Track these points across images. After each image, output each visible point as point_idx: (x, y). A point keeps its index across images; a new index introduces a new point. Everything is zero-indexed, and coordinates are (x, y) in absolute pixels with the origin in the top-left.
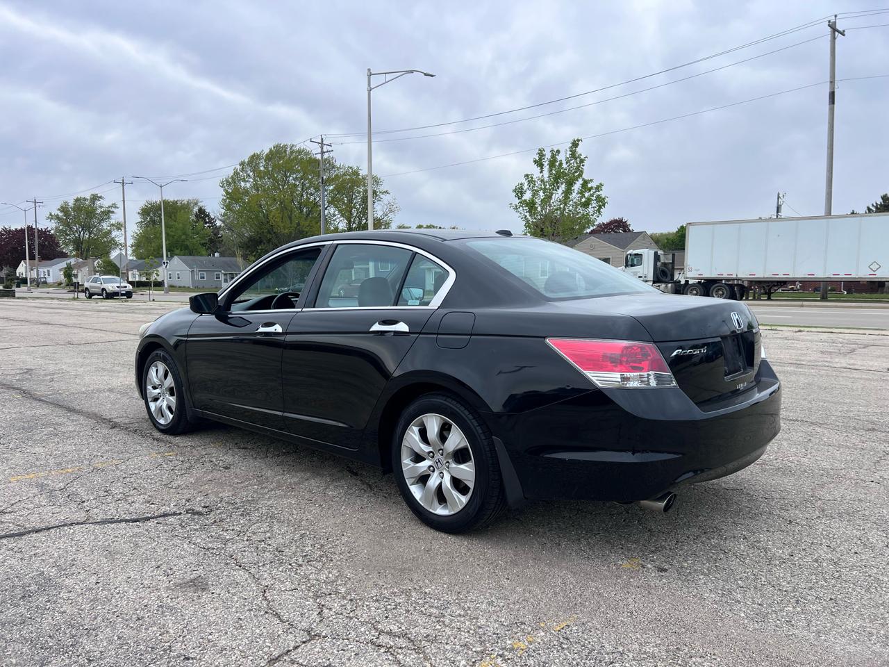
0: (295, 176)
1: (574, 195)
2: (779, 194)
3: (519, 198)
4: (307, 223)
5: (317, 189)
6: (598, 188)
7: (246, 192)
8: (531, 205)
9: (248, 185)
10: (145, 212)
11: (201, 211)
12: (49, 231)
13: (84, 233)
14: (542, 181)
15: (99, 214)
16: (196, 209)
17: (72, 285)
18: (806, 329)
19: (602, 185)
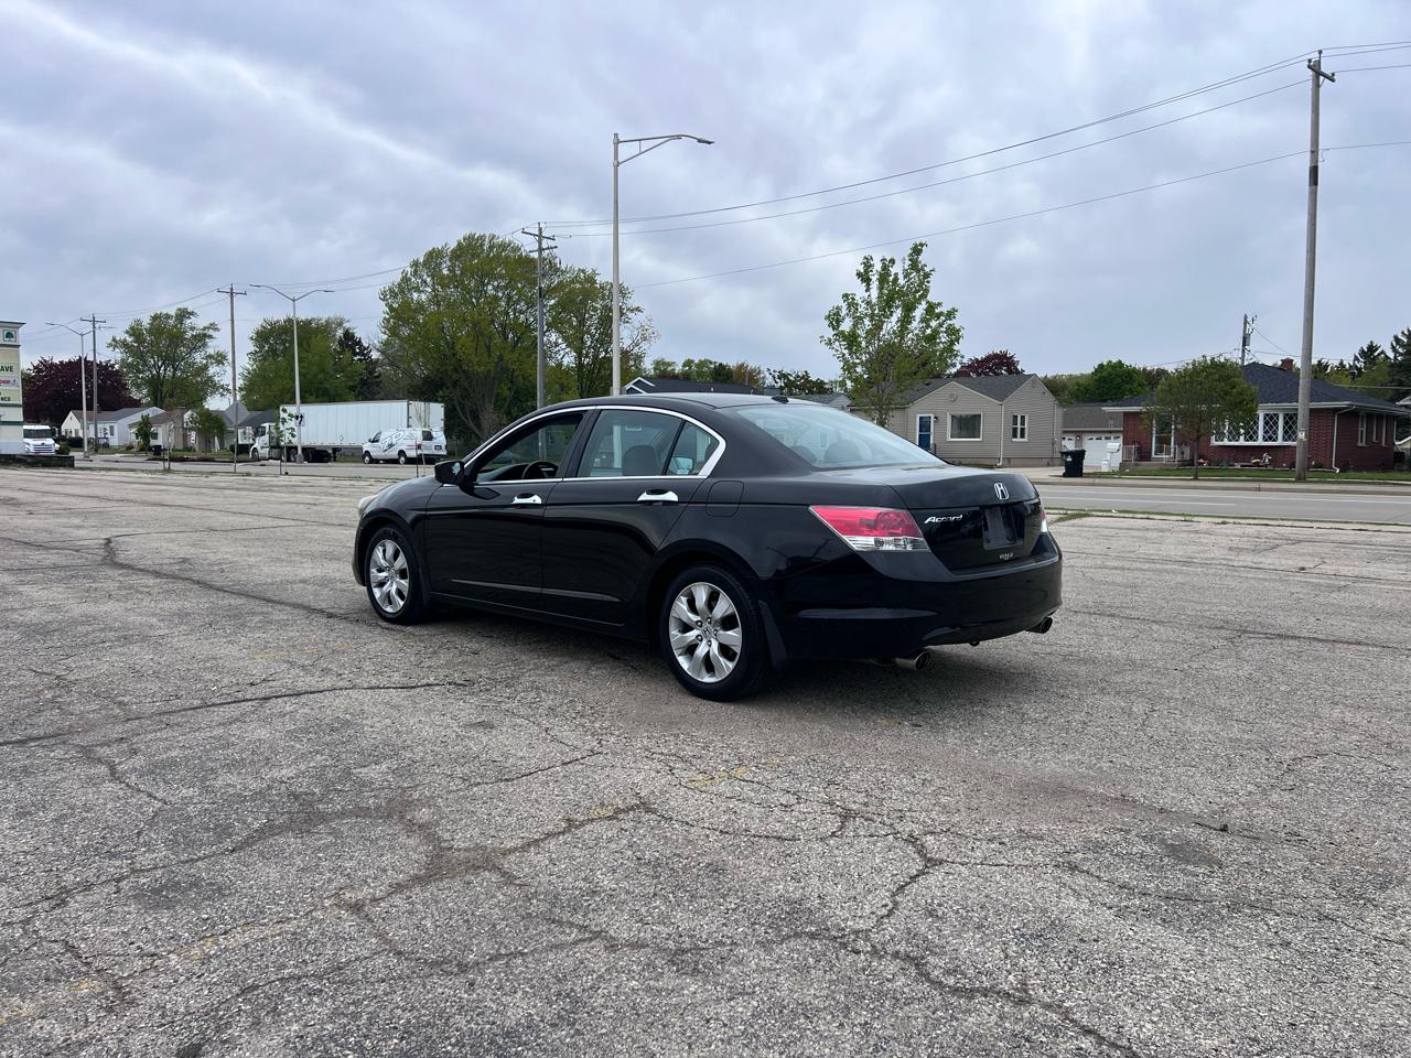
0: (496, 283)
1: (915, 324)
2: (1246, 317)
3: (834, 329)
4: (514, 356)
5: (530, 304)
6: (951, 314)
7: (421, 307)
8: (851, 340)
9: (423, 297)
10: (262, 336)
11: (348, 335)
12: (112, 366)
13: (165, 370)
14: (868, 303)
15: (189, 340)
16: (340, 333)
17: (150, 449)
18: (1231, 521)
19: (955, 310)
